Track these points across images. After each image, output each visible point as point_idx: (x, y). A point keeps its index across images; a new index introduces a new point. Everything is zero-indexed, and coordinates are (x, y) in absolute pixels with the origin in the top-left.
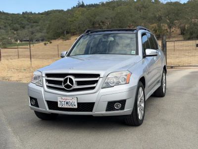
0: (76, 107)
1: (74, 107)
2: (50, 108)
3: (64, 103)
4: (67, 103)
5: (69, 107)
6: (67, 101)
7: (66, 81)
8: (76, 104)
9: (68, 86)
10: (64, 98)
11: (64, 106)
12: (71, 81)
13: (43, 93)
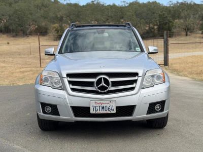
0: (114, 112)
1: (112, 112)
2: (76, 116)
3: (98, 108)
4: (103, 108)
5: (105, 112)
6: (103, 105)
7: (99, 81)
8: (114, 108)
9: (103, 88)
10: (99, 102)
11: (98, 112)
12: (106, 81)
13: (67, 98)
